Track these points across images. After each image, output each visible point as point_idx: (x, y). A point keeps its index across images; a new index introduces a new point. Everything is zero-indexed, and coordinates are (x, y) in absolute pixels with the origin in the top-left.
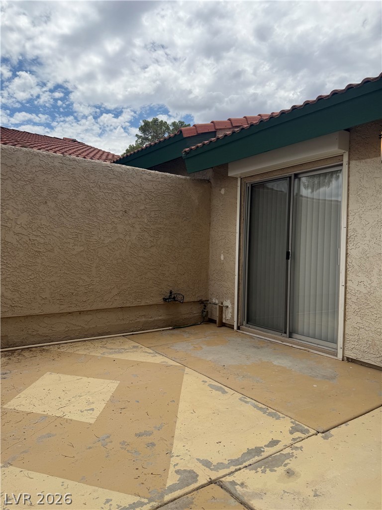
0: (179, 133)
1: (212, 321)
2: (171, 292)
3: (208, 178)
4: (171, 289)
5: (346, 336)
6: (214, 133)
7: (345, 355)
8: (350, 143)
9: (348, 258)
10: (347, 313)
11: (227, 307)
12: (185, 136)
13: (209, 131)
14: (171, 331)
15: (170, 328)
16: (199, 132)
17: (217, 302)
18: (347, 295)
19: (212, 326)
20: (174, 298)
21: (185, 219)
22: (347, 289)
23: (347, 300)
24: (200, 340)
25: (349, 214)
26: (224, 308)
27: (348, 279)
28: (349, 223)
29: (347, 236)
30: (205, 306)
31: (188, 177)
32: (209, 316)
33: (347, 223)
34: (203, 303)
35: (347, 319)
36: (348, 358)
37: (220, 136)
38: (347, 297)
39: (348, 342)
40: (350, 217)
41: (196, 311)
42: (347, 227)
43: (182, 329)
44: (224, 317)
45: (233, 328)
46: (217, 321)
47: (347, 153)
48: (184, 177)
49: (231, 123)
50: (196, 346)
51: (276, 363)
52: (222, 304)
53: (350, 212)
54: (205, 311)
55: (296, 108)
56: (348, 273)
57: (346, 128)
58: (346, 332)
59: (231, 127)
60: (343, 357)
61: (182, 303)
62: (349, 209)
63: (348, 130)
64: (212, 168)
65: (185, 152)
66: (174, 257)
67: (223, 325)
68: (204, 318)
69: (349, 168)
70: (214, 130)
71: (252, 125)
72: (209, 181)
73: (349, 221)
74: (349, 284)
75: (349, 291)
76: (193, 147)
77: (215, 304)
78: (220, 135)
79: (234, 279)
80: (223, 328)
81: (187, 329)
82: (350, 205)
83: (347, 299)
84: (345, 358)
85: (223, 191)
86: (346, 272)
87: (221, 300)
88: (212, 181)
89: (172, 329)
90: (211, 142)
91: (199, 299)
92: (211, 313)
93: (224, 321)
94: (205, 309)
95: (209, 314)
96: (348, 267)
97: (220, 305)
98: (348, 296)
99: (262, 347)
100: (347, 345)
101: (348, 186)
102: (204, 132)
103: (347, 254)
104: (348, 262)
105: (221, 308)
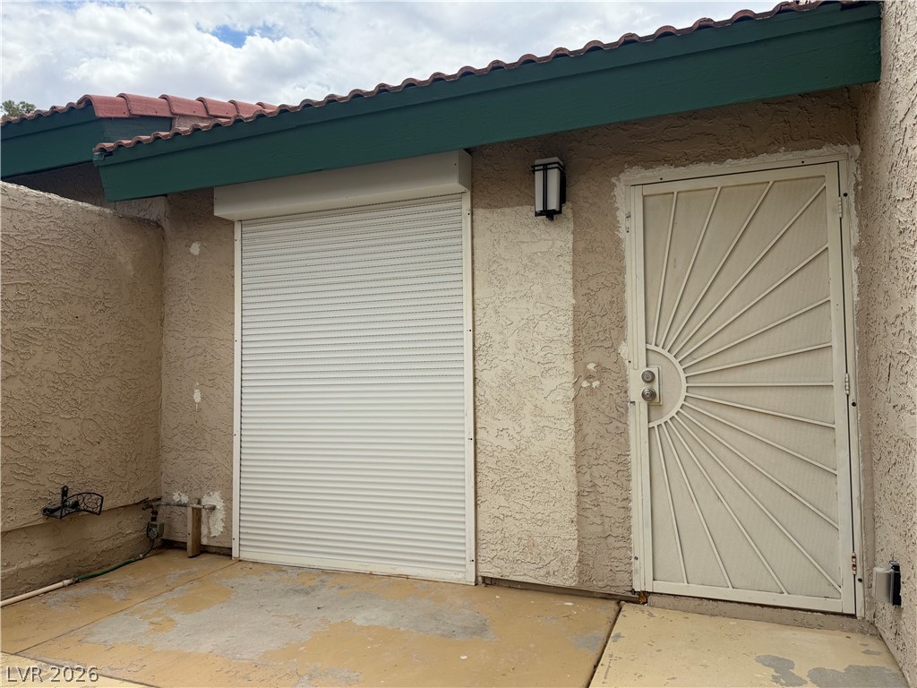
0: (82, 105)
1: (171, 545)
2: (65, 492)
3: (154, 218)
4: (65, 482)
5: (480, 536)
6: (168, 121)
7: (479, 574)
8: (472, 177)
9: (477, 387)
10: (479, 491)
11: (213, 508)
12: (100, 114)
13: (158, 114)
14: (72, 592)
15: (66, 582)
16: (134, 112)
17: (185, 499)
18: (479, 456)
19: (174, 557)
20: (76, 505)
21: (100, 307)
22: (478, 446)
23: (479, 466)
24: (160, 599)
25: (476, 306)
26: (204, 513)
27: (479, 425)
28: (477, 323)
29: (474, 345)
30: (155, 513)
31: (108, 211)
32: (164, 537)
33: (474, 322)
34: (151, 507)
35: (479, 502)
36: (484, 578)
37: (182, 129)
38: (478, 460)
39: (484, 546)
40: (479, 313)
41: (131, 528)
42: (474, 331)
43: (100, 579)
44: (204, 530)
46: (189, 544)
47: (469, 193)
48: (96, 208)
49: (206, 108)
50: (155, 620)
52: (199, 503)
53: (477, 302)
54: (156, 526)
55: (386, 90)
56: (478, 414)
57: (467, 146)
58: (480, 527)
59: (205, 115)
60: (476, 577)
61: (99, 514)
62: (476, 296)
63: (468, 150)
64: (166, 195)
65: (103, 150)
66: (73, 403)
67: (202, 550)
68: (152, 541)
69: (472, 221)
70: (168, 114)
71: (238, 121)
72: (158, 225)
73: (477, 318)
74: (481, 434)
75: (482, 448)
76: (125, 142)
77: (180, 505)
78: (184, 127)
79: (231, 443)
80: (205, 558)
81: (113, 578)
82: (476, 290)
83: (479, 464)
84: (480, 579)
85: (195, 249)
86: (475, 413)
87: (196, 494)
88: (166, 224)
89: (69, 585)
91: (138, 499)
92: (170, 526)
93: (204, 541)
94: (154, 519)
95: (166, 528)
96: (478, 403)
97: (195, 505)
98: (481, 458)
100: (482, 553)
101: (473, 254)
102: (145, 114)
103: (475, 379)
104: (477, 395)
105: (197, 513)
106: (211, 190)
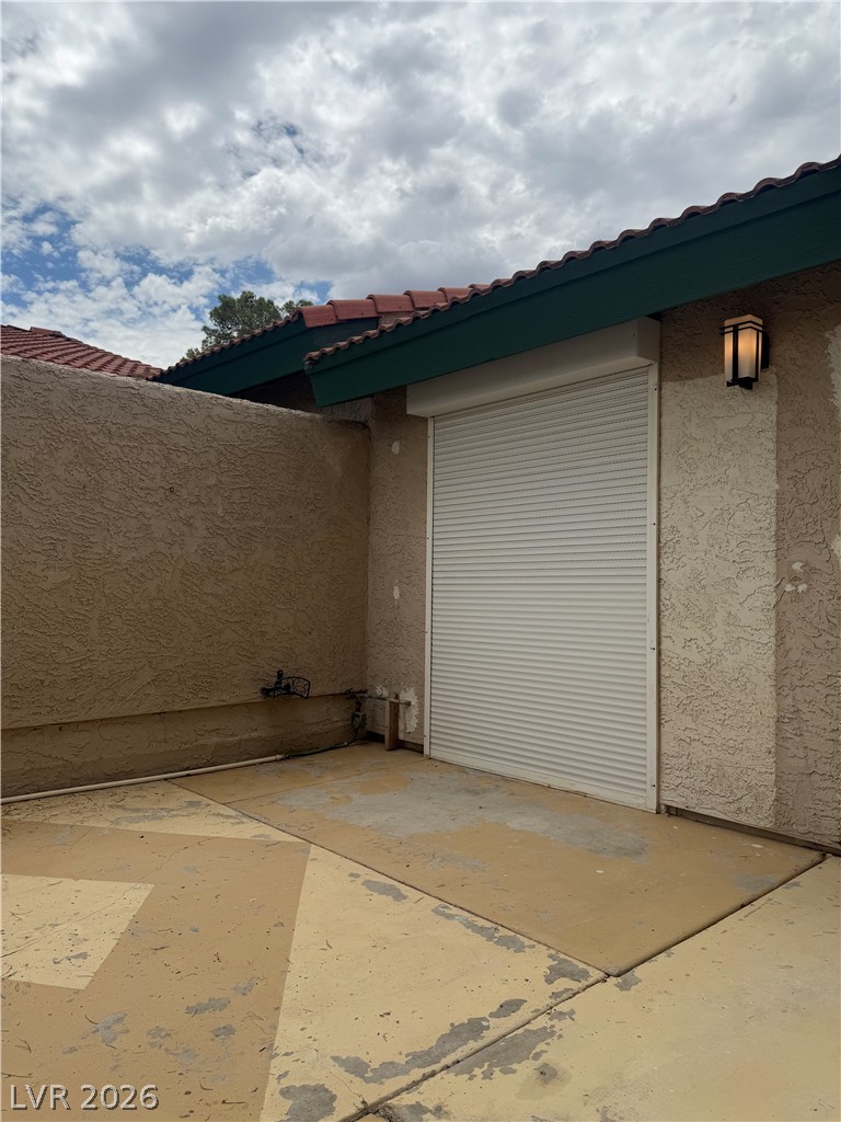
0: (296, 318)
1: (374, 738)
2: (280, 675)
3: (363, 419)
4: (280, 666)
5: (664, 759)
6: (374, 321)
7: (662, 802)
8: (661, 346)
9: (662, 590)
10: (664, 709)
11: (409, 704)
12: (310, 324)
13: (364, 316)
14: (280, 765)
15: (279, 757)
16: (341, 318)
17: (386, 693)
18: (663, 668)
19: (375, 749)
20: (288, 687)
21: (311, 507)
22: (663, 657)
23: (663, 680)
24: (347, 781)
25: (663, 496)
26: (401, 707)
27: (663, 634)
28: (663, 515)
29: (659, 541)
30: (359, 704)
31: (318, 416)
32: (368, 727)
33: (659, 514)
34: (355, 697)
35: (663, 722)
36: (669, 808)
37: (387, 326)
38: (663, 673)
39: (668, 771)
40: (665, 504)
41: (337, 716)
42: (659, 524)
43: (306, 758)
44: (401, 727)
45: (422, 752)
46: (387, 737)
47: (656, 366)
48: (308, 415)
49: (412, 301)
50: (336, 796)
51: (515, 823)
52: (397, 697)
53: (664, 491)
54: (358, 716)
55: (548, 268)
56: (663, 621)
57: (652, 311)
58: (664, 750)
59: (411, 309)
60: (659, 805)
61: (306, 698)
62: (663, 484)
63: (657, 316)
64: (371, 396)
65: (310, 359)
66: (287, 595)
67: (398, 745)
68: (356, 731)
69: (660, 397)
70: (374, 314)
71: (455, 303)
72: (365, 425)
73: (663, 510)
74: (666, 644)
75: (667, 660)
76: (328, 349)
77: (382, 698)
78: (387, 324)
79: (423, 640)
80: (400, 753)
81: (317, 759)
82: (663, 477)
83: (663, 679)
84: (663, 807)
85: (396, 448)
86: (659, 619)
87: (395, 689)
88: (371, 424)
89: (282, 760)
90: (367, 337)
91: (345, 689)
92: (374, 719)
93: (401, 737)
94: (358, 710)
95: (368, 721)
96: (663, 608)
97: (393, 700)
98: (665, 671)
99: (484, 791)
100: (665, 778)
101: (660, 435)
102: (351, 317)
103: (659, 580)
104: (662, 599)
105: (395, 708)
106: (403, 388)
